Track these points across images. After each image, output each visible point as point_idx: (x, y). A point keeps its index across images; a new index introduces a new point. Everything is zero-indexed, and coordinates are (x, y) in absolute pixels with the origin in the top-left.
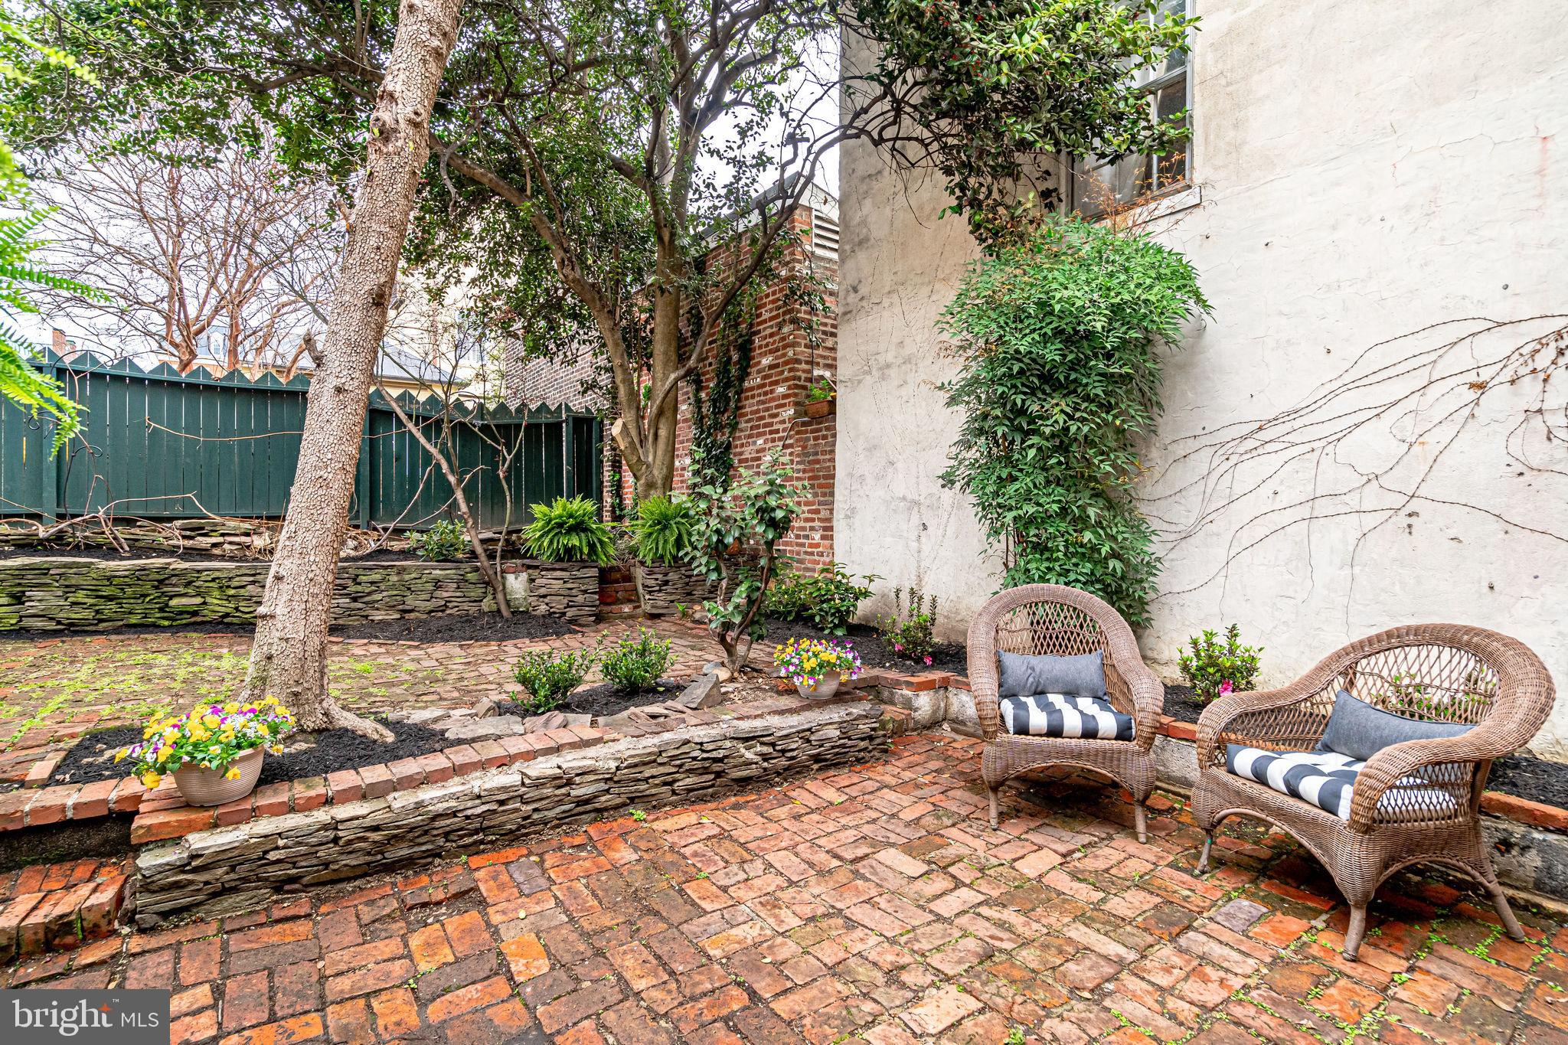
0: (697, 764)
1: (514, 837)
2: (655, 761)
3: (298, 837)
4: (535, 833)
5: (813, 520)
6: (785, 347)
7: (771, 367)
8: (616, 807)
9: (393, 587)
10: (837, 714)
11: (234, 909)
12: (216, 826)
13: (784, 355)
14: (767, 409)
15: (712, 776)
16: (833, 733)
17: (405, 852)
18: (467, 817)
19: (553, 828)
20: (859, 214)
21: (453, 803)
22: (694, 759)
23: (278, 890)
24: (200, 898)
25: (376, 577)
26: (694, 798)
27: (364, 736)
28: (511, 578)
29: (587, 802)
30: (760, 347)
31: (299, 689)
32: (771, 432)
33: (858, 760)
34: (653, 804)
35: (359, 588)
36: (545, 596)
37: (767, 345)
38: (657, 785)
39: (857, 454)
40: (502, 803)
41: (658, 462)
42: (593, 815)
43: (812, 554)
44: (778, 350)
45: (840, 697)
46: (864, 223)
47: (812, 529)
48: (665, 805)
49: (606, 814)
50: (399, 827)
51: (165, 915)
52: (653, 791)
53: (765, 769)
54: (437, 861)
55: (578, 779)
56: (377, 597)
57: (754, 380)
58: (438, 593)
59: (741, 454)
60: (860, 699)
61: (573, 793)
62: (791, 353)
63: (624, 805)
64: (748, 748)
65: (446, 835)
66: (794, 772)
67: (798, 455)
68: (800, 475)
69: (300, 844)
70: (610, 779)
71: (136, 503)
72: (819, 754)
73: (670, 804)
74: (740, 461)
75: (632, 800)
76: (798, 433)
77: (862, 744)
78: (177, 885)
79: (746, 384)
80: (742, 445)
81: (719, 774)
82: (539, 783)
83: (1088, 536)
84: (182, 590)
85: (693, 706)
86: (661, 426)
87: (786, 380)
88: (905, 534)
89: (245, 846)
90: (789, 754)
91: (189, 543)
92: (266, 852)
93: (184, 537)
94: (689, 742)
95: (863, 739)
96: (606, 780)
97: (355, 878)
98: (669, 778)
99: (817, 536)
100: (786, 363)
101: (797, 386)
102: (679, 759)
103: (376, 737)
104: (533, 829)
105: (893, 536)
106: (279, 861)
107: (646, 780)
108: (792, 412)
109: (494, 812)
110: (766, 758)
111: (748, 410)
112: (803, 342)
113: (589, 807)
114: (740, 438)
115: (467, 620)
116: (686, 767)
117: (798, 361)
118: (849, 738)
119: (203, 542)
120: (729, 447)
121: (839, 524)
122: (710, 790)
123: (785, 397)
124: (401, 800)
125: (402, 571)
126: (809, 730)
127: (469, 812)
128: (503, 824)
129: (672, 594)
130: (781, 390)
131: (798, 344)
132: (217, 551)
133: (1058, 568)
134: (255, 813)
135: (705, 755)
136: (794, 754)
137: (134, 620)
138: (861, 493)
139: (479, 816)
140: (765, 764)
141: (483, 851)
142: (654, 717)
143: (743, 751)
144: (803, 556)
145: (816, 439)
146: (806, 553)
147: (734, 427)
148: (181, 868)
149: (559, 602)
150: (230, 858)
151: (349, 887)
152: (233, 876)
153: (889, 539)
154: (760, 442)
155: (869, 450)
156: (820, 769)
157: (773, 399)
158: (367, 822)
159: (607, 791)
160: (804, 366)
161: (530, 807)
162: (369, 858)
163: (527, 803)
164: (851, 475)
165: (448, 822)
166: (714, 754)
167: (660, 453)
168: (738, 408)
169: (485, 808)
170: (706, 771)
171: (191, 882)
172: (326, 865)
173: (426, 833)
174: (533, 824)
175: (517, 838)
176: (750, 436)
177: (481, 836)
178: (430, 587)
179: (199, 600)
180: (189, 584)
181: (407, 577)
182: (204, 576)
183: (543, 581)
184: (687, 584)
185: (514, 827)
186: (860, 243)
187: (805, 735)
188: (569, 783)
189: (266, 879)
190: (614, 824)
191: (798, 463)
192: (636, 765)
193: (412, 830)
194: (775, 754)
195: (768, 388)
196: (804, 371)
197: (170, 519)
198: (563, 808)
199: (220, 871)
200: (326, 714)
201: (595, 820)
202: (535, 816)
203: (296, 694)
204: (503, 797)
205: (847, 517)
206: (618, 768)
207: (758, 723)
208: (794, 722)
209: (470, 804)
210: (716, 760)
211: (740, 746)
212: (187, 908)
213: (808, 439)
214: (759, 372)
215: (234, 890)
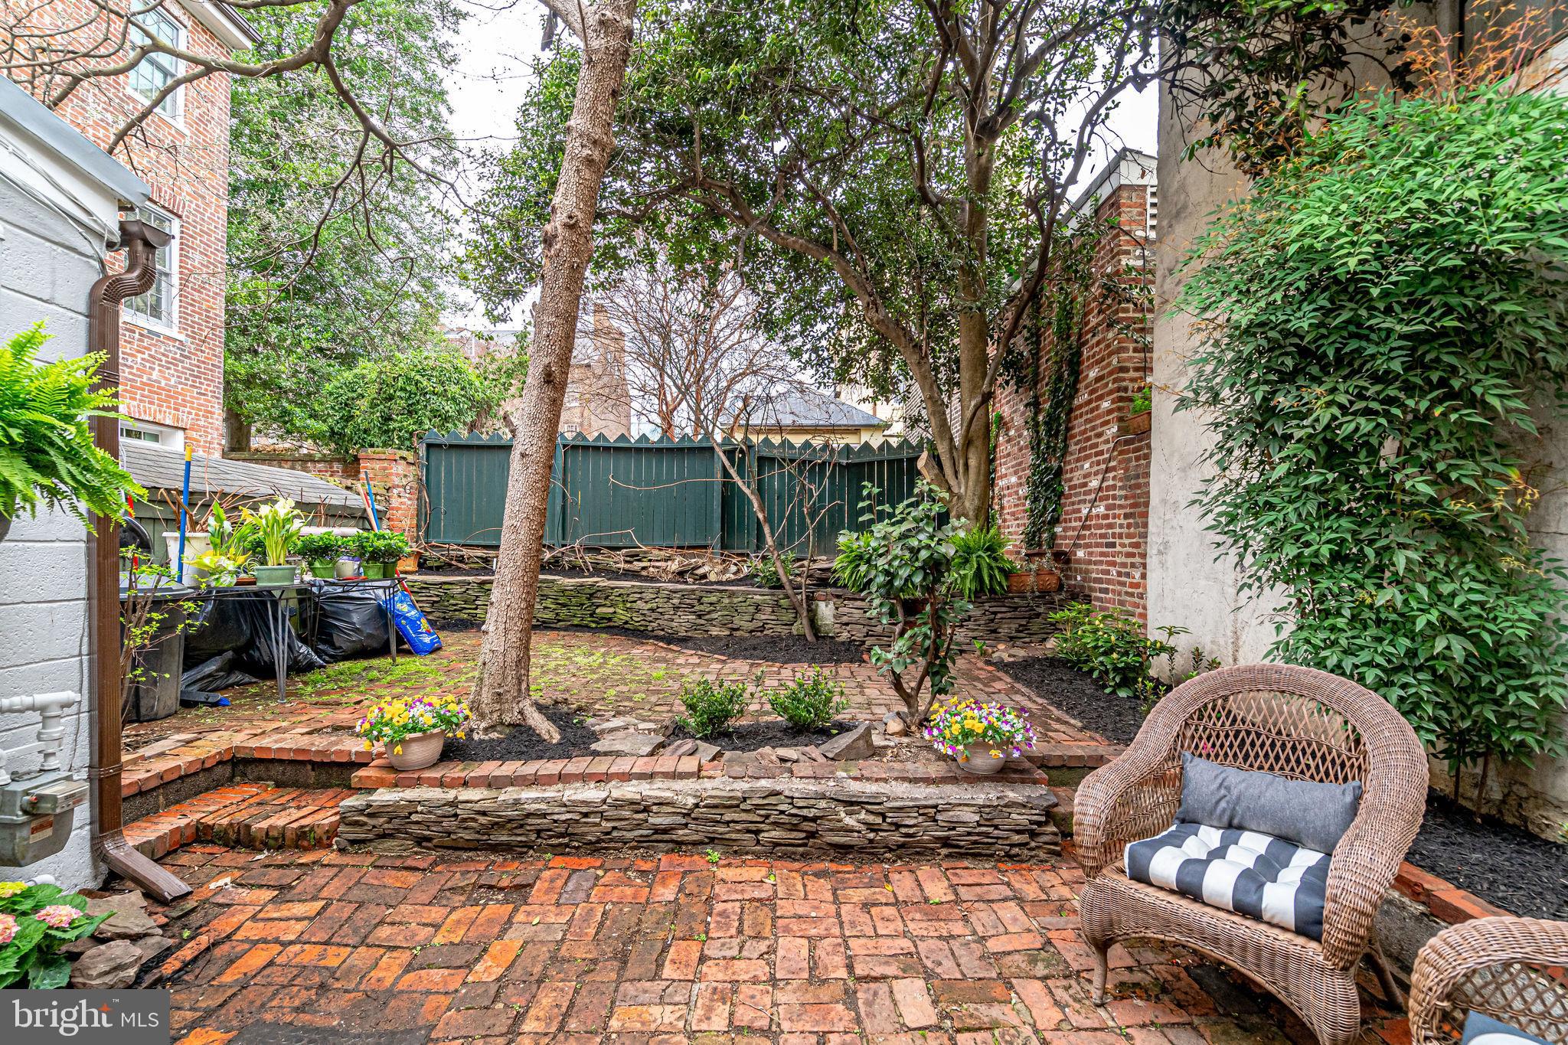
0: (784, 819)
1: (595, 848)
2: (738, 806)
3: (431, 806)
4: (615, 849)
5: (1133, 555)
6: (1110, 355)
7: (1098, 379)
8: (695, 844)
9: (725, 608)
10: (986, 794)
11: (389, 850)
12: (396, 786)
13: (1109, 364)
14: (1093, 428)
15: (803, 835)
16: (970, 816)
17: (504, 838)
18: (555, 821)
19: (633, 848)
20: (1178, 177)
21: (543, 806)
22: (782, 812)
23: (419, 844)
24: (370, 836)
25: (714, 599)
26: (776, 852)
27: (539, 735)
28: (822, 605)
29: (665, 831)
30: (1088, 359)
31: (501, 691)
32: (1097, 454)
33: (1010, 857)
34: (734, 851)
35: (702, 607)
36: (847, 624)
37: (1094, 356)
38: (738, 831)
39: (1171, 476)
40: (586, 815)
41: (970, 493)
42: (671, 845)
43: (1132, 595)
44: (1103, 359)
45: (1006, 773)
46: (1183, 188)
47: (1133, 565)
48: (747, 853)
49: (684, 848)
50: (500, 817)
51: (353, 842)
52: (734, 836)
53: (871, 841)
54: (531, 852)
55: (655, 809)
56: (714, 615)
57: (1083, 397)
58: (757, 616)
59: (1071, 480)
60: (1035, 782)
61: (651, 820)
62: (1115, 362)
63: (701, 843)
64: (849, 814)
65: (539, 832)
66: (911, 851)
67: (1121, 480)
68: (1122, 502)
69: (430, 812)
70: (689, 815)
71: (605, 536)
72: (948, 838)
73: (753, 853)
74: (1070, 488)
75: (712, 840)
76: (1121, 453)
77: (1016, 838)
78: (356, 823)
79: (1076, 402)
80: (1072, 471)
81: (812, 835)
82: (619, 804)
83: (1389, 594)
84: (602, 601)
85: (830, 755)
86: (971, 455)
87: (1111, 392)
88: (1220, 576)
89: (396, 805)
90: (903, 830)
91: (627, 566)
92: (410, 814)
93: (626, 562)
94: (778, 793)
95: (1018, 832)
96: (684, 815)
97: (470, 850)
98: (753, 827)
99: (1137, 575)
100: (1111, 373)
101: (1121, 399)
102: (765, 808)
103: (546, 737)
104: (612, 845)
105: (1207, 578)
106: (417, 823)
107: (728, 823)
108: (1115, 429)
109: (577, 822)
110: (872, 828)
111: (1076, 430)
112: (1131, 346)
113: (666, 837)
114: (1069, 462)
115: (774, 641)
116: (771, 819)
117: (1126, 370)
118: (996, 827)
119: (637, 565)
120: (1059, 472)
121: (1152, 561)
122: (801, 849)
123: (1110, 412)
124: (509, 794)
125: (732, 594)
126: (935, 807)
127: (556, 817)
128: (586, 834)
129: (974, 630)
130: (1106, 405)
131: (1125, 350)
132: (644, 573)
133: (1343, 642)
134: (418, 782)
135: (794, 811)
136: (912, 831)
137: (576, 621)
138: (1175, 523)
139: (564, 822)
140: (871, 835)
141: (568, 854)
142: (783, 760)
143: (843, 815)
144: (1124, 598)
145: (1138, 459)
146: (1127, 593)
147: (1065, 451)
148: (361, 812)
149: (859, 631)
150: (388, 812)
151: (465, 855)
152: (390, 826)
153: (1203, 582)
154: (1087, 466)
155: (1183, 470)
156: (947, 856)
157: (1099, 417)
158: (477, 807)
159: (686, 825)
160: (1132, 374)
161: (610, 825)
162: (478, 836)
163: (607, 820)
164: (1164, 501)
165: (539, 821)
166: (805, 812)
167: (971, 483)
168: (1068, 429)
169: (568, 816)
170: (794, 828)
171: (365, 824)
172: (449, 834)
173: (522, 826)
174: (611, 840)
175: (598, 850)
176: (1078, 460)
177: (566, 840)
178: (752, 609)
179: (611, 610)
180: (606, 598)
181: (735, 600)
182: (616, 592)
183: (846, 610)
184: (992, 621)
185: (594, 839)
186: (1178, 214)
187: (930, 812)
188: (646, 810)
189: (411, 834)
190: (688, 859)
191: (1121, 488)
192: (715, 806)
193: (510, 821)
194: (885, 826)
195: (1094, 405)
196: (1133, 380)
197: (619, 549)
198: (641, 832)
199: (382, 820)
200: (521, 713)
201: (673, 850)
202: (615, 834)
203: (499, 694)
204: (585, 810)
205: (1160, 553)
206: (697, 806)
207: (871, 788)
208: (923, 793)
209: (557, 810)
210: (805, 819)
211: (841, 808)
212: (363, 841)
213: (1129, 460)
214: (1086, 387)
215: (391, 836)
